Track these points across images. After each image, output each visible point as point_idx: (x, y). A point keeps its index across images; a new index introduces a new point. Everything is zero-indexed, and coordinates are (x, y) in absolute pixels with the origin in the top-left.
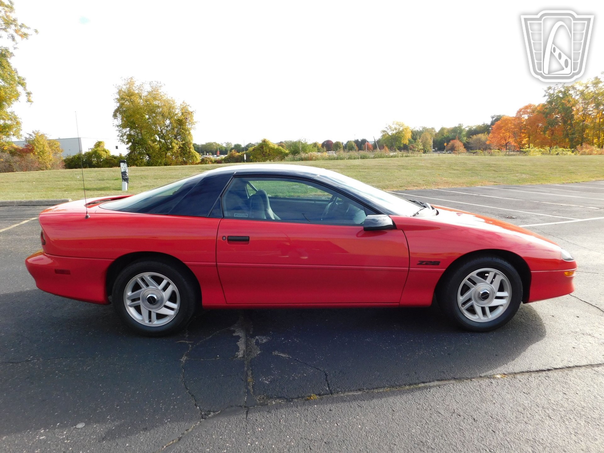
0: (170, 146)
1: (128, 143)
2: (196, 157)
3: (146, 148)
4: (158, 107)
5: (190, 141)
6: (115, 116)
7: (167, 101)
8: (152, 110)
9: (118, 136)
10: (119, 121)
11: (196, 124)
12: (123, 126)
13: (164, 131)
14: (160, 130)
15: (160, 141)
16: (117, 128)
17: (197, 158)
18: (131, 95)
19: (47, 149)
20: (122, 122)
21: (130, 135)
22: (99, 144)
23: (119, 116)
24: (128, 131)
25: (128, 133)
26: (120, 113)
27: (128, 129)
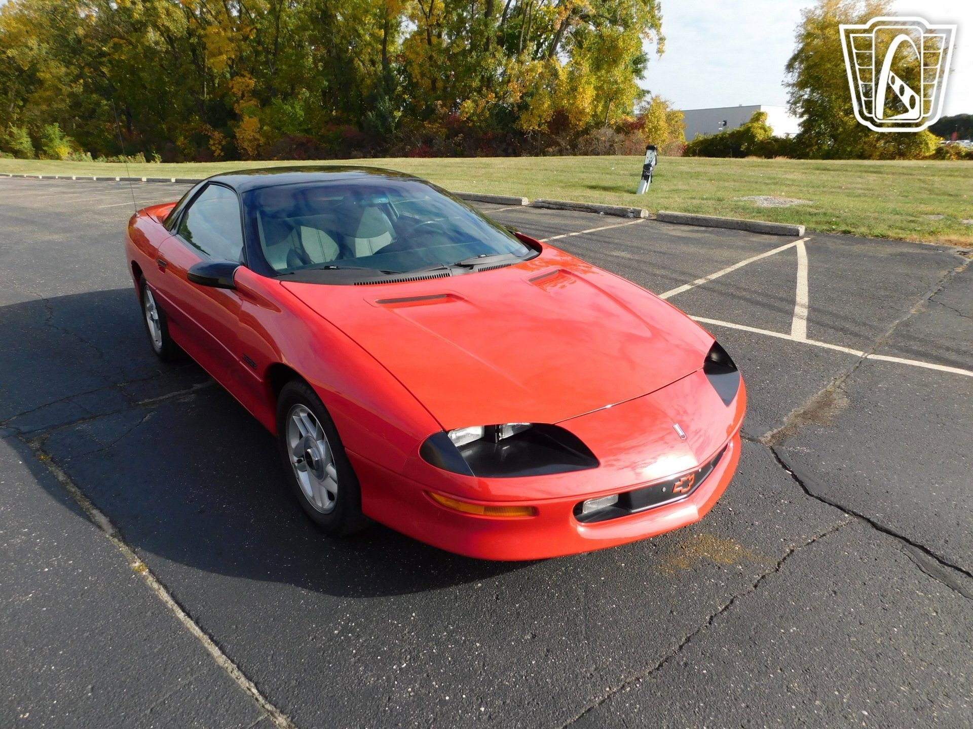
6: (790, 66)
10: (793, 77)
18: (827, 27)
19: (662, 124)
20: (799, 77)
21: (807, 101)
22: (759, 116)
23: (797, 66)
24: (806, 93)
25: (806, 97)
26: (801, 62)
27: (808, 90)
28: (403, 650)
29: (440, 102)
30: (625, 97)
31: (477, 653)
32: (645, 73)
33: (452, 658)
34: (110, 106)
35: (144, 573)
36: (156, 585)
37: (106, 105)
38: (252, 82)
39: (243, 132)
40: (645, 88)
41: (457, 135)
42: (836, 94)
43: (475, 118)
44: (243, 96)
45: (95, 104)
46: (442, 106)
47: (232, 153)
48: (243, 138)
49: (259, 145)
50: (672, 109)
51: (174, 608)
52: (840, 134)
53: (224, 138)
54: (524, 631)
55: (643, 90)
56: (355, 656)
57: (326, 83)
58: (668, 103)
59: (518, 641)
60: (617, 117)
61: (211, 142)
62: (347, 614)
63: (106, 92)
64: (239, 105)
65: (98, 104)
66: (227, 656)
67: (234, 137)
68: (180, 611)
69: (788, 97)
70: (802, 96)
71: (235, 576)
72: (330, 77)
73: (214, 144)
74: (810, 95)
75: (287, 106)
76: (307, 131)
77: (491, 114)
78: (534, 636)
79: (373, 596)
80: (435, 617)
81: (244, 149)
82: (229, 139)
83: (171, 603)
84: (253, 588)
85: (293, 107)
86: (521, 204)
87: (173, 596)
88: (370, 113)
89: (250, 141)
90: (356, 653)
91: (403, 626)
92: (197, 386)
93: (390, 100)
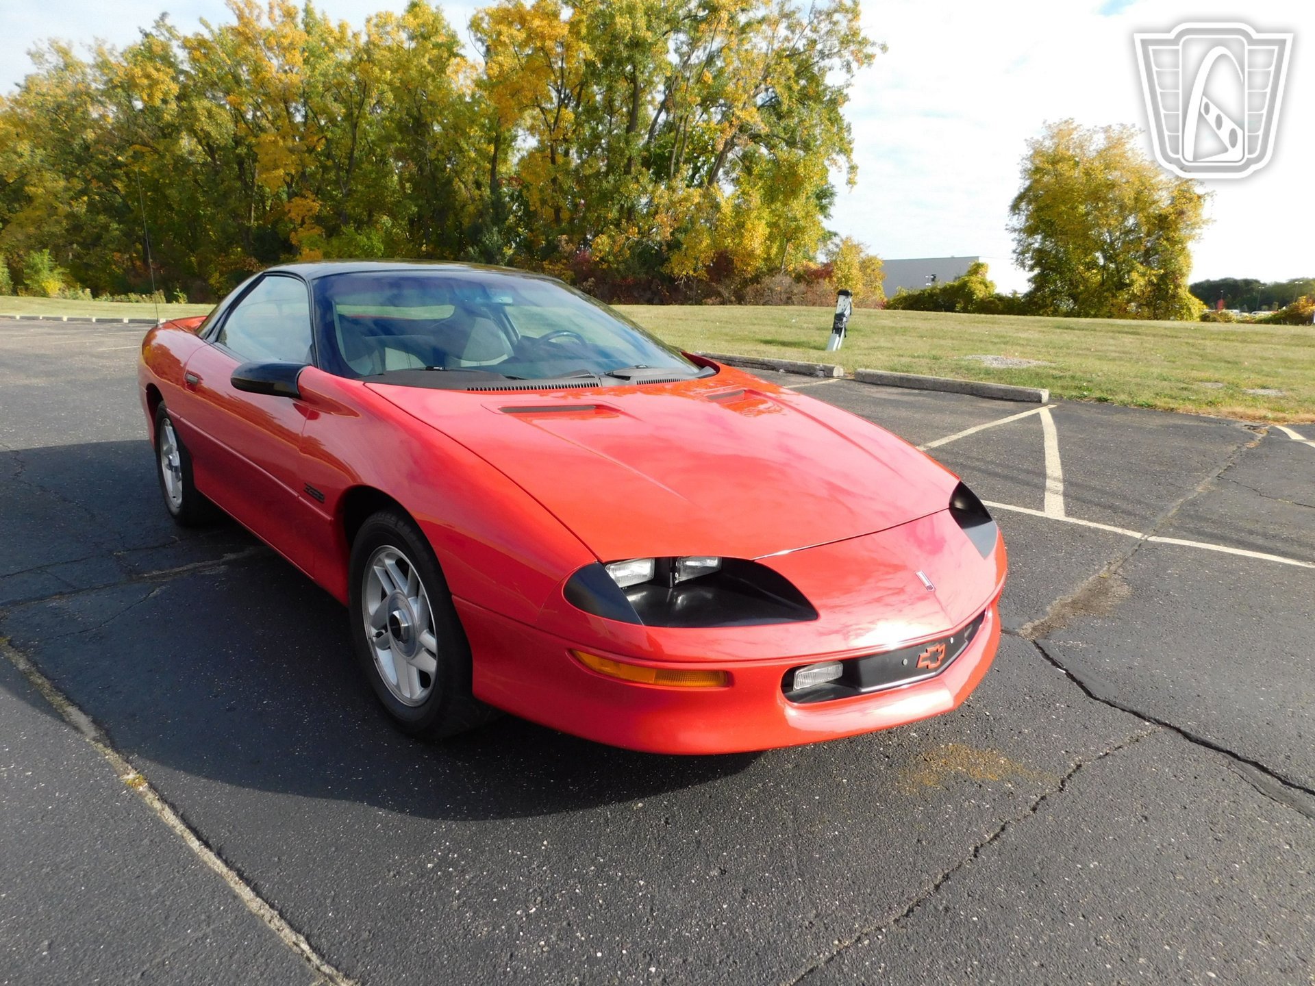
0: (1128, 281)
1: (1032, 268)
2: (1189, 309)
3: (1070, 280)
4: (1112, 186)
5: (1180, 270)
6: (1015, 208)
7: (1138, 172)
8: (1097, 194)
9: (1014, 252)
10: (1019, 221)
11: (1203, 226)
12: (1030, 231)
13: (1118, 244)
14: (1108, 241)
15: (1104, 267)
16: (1015, 235)
17: (1190, 313)
18: (1059, 161)
19: (855, 272)
20: (1027, 220)
21: (1039, 251)
22: (977, 268)
23: (1024, 208)
24: (1037, 241)
25: (1036, 245)
26: (1029, 203)
27: (1039, 237)
28: (531, 890)
29: (565, 237)
30: (806, 237)
31: (640, 894)
32: (832, 210)
33: (604, 901)
34: (121, 231)
35: (141, 789)
36: (157, 805)
37: (117, 229)
38: (317, 206)
40: (832, 230)
41: (586, 280)
42: (1074, 243)
43: (611, 258)
44: (303, 222)
45: (102, 227)
46: (567, 242)
50: (867, 255)
51: (185, 835)
52: (1081, 293)
54: (708, 866)
55: (829, 232)
56: (459, 898)
57: (415, 209)
58: (862, 246)
59: (701, 879)
60: (795, 261)
62: (446, 841)
63: (118, 213)
64: (297, 234)
65: (106, 228)
66: (263, 899)
68: (194, 839)
69: (1014, 245)
70: (1031, 244)
71: (279, 792)
72: (421, 202)
74: (1042, 243)
75: (361, 237)
77: (632, 254)
78: (723, 872)
79: (485, 818)
80: (577, 846)
83: (180, 828)
84: (307, 807)
85: (369, 238)
87: (184, 819)
88: (470, 249)
90: (459, 895)
91: (530, 858)
92: (230, 556)
93: (499, 232)
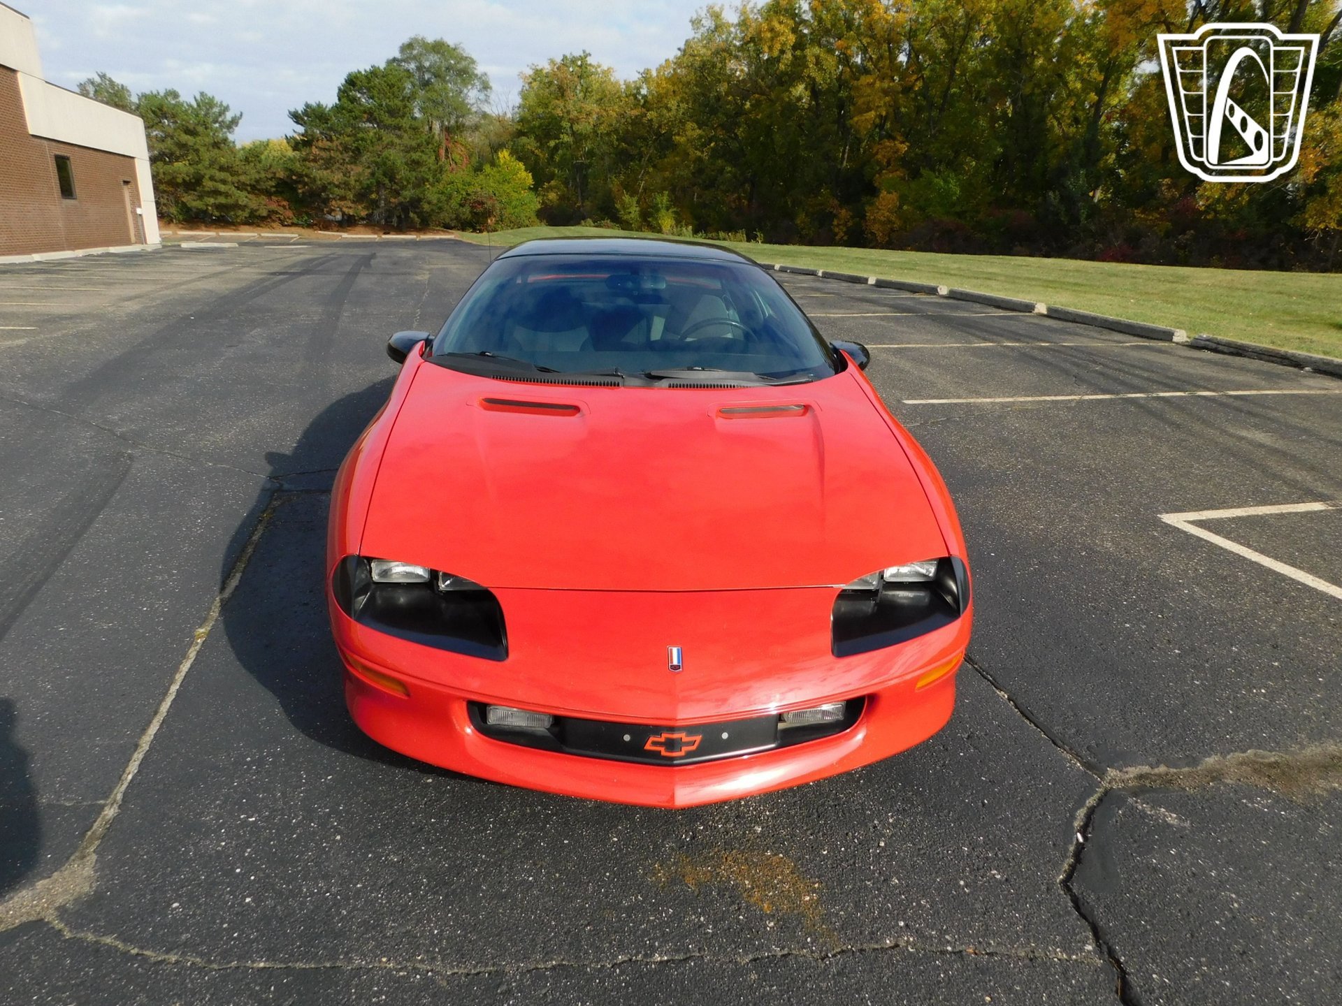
29: (1167, 181)
38: (904, 148)
39: (876, 211)
41: (1183, 232)
43: (1220, 207)
44: (889, 163)
46: (1169, 187)
47: (858, 238)
48: (874, 219)
49: (892, 230)
53: (852, 217)
57: (1000, 150)
61: (835, 222)
63: (734, 157)
64: (880, 176)
65: (721, 171)
67: (863, 217)
72: (1007, 142)
73: (838, 225)
75: (938, 180)
76: (960, 215)
81: (873, 234)
82: (858, 219)
85: (946, 181)
86: (1170, 340)
88: (1051, 193)
89: (883, 223)
93: (1087, 175)
